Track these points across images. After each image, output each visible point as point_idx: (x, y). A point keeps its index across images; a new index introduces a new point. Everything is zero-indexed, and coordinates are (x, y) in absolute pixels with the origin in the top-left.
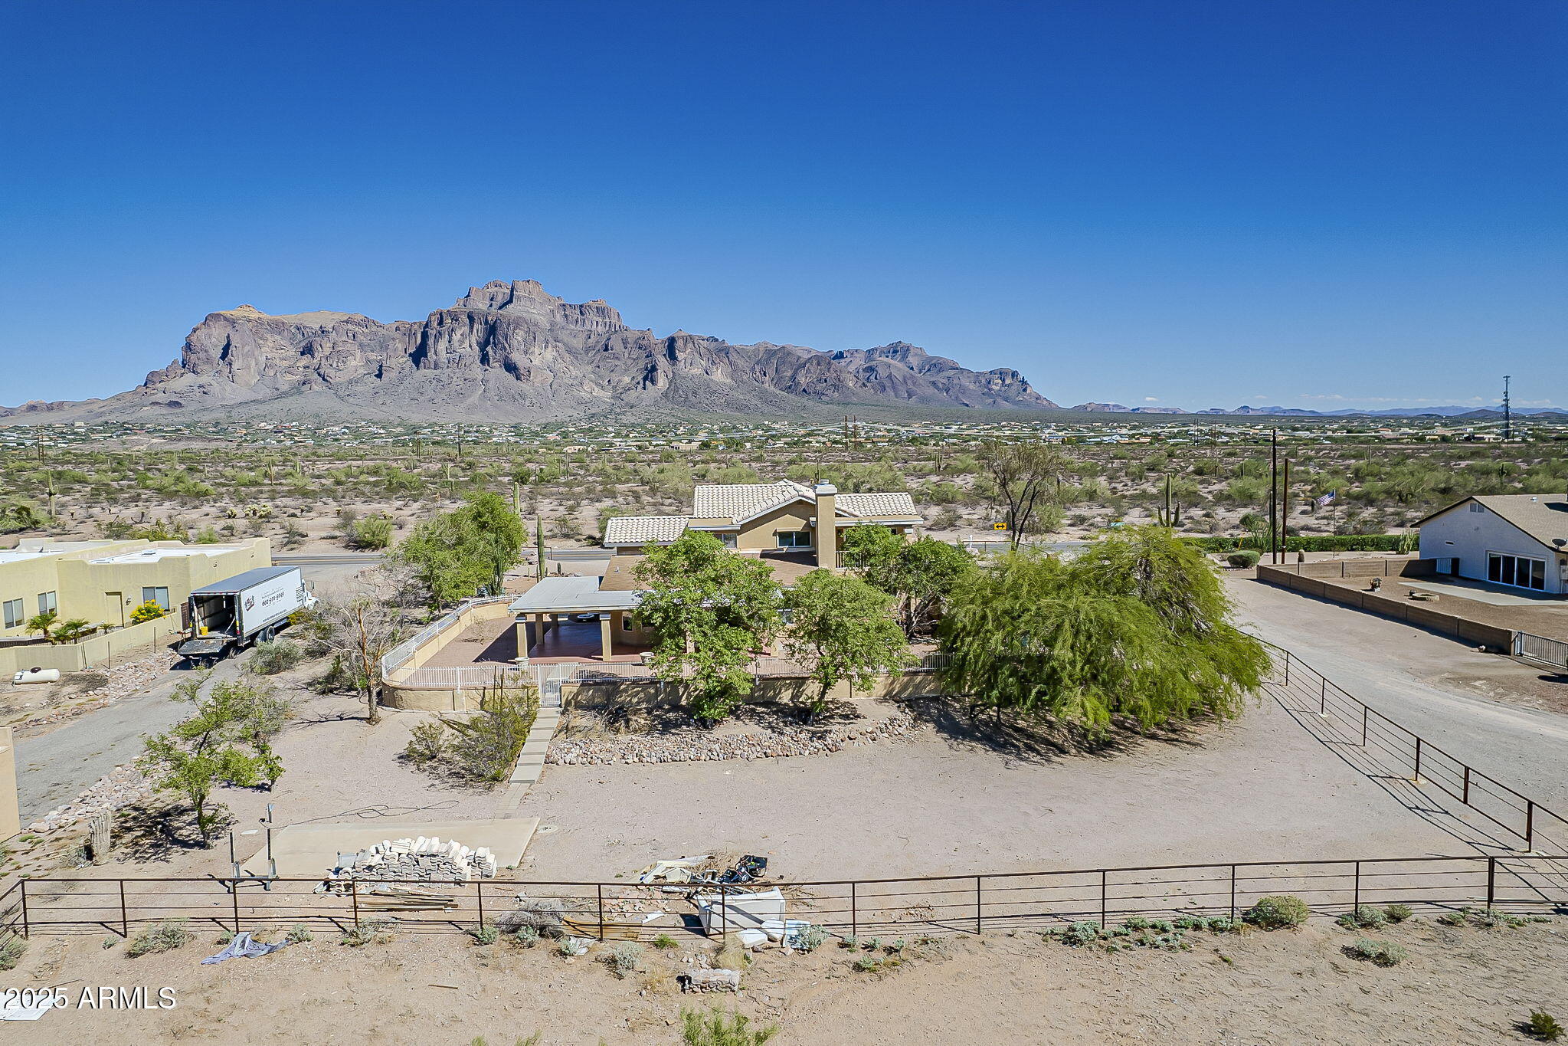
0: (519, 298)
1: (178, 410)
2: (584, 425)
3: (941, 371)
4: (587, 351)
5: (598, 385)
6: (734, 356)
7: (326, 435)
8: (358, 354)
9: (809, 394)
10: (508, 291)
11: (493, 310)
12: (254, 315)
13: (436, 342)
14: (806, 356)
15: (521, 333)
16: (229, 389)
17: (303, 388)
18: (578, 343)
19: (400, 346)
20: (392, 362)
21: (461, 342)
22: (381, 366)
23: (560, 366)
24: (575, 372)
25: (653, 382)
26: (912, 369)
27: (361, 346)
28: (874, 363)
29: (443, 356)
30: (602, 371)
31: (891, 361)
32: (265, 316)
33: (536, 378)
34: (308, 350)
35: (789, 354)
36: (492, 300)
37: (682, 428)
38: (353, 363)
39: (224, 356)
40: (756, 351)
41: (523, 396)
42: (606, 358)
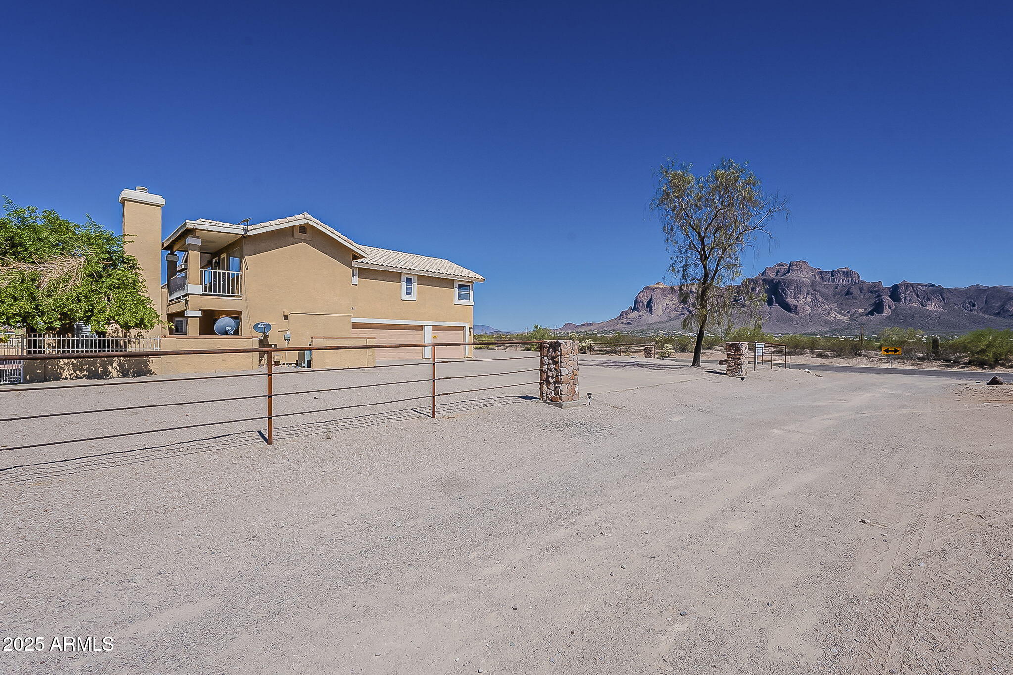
0: (793, 270)
4: (834, 296)
5: (841, 313)
6: (947, 295)
10: (787, 267)
11: (778, 277)
12: (663, 286)
15: (793, 288)
16: (649, 318)
17: (681, 317)
18: (829, 292)
23: (816, 304)
24: (825, 307)
30: (844, 306)
32: (667, 286)
33: (800, 311)
36: (778, 272)
39: (649, 304)
41: (792, 320)
42: (847, 298)
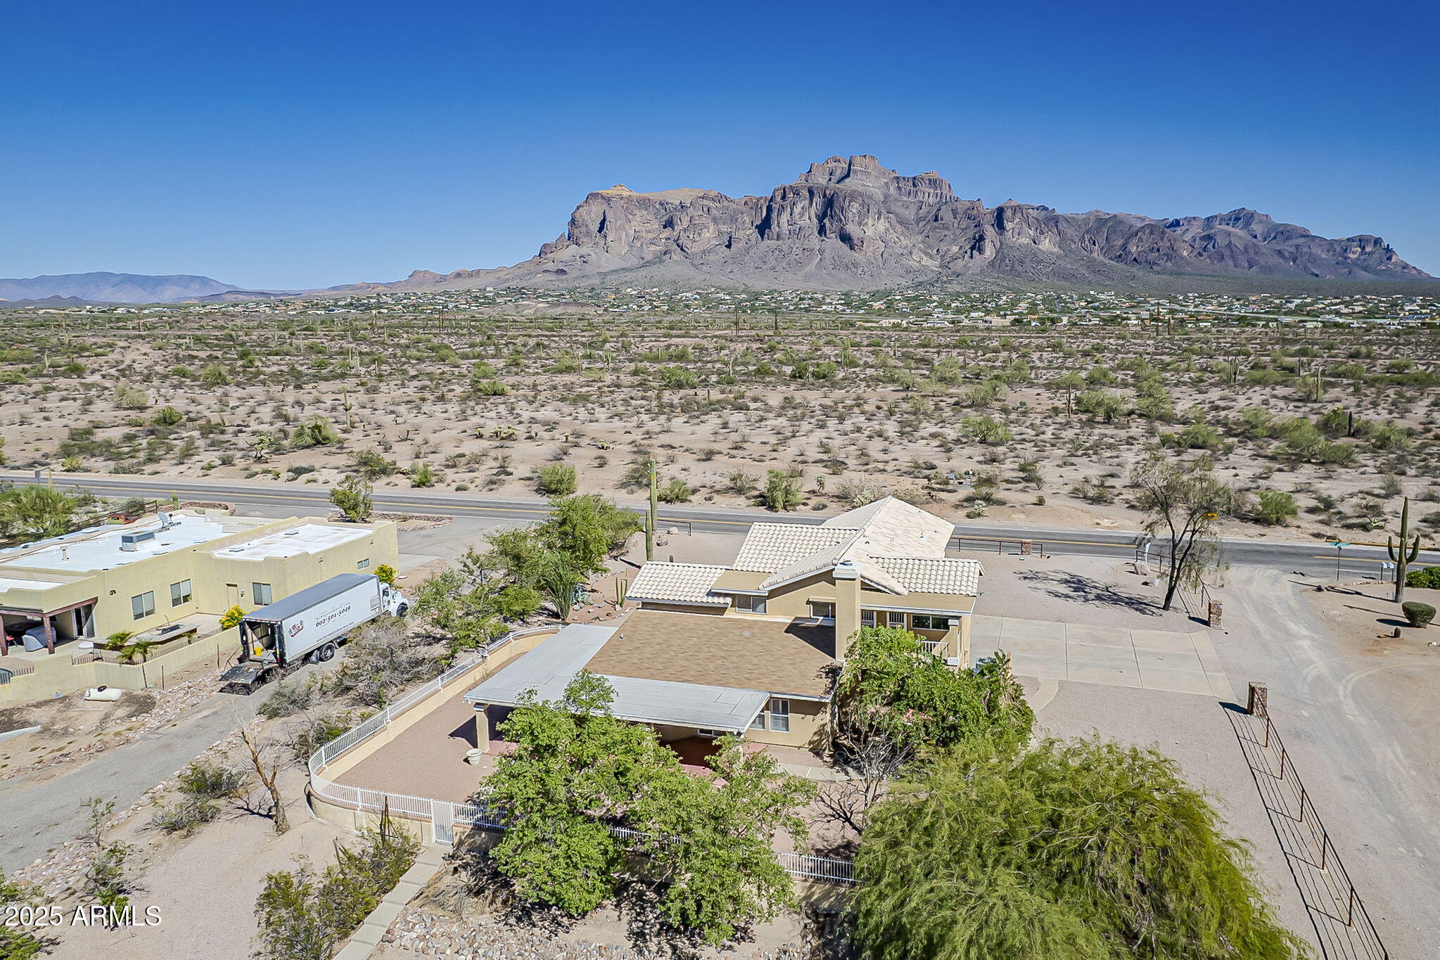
0: (856, 172)
1: (564, 277)
2: (910, 293)
3: (1288, 238)
4: (918, 222)
5: (926, 254)
6: (1063, 225)
7: (680, 300)
8: (712, 227)
9: (1140, 263)
10: (846, 166)
11: (832, 184)
12: (626, 193)
13: (779, 214)
14: (1139, 225)
15: (856, 205)
16: (604, 259)
17: (664, 258)
18: (910, 214)
19: (747, 220)
20: (740, 234)
21: (802, 215)
22: (730, 238)
23: (892, 236)
24: (905, 242)
25: (981, 251)
26: (1255, 237)
27: (715, 220)
28: (1213, 231)
29: (785, 228)
30: (931, 241)
31: (1232, 230)
32: (634, 194)
33: (869, 249)
34: (669, 224)
35: (1121, 222)
36: (831, 174)
37: (1004, 298)
38: (707, 235)
39: (600, 231)
40: (1087, 220)
41: (855, 265)
42: (936, 228)
